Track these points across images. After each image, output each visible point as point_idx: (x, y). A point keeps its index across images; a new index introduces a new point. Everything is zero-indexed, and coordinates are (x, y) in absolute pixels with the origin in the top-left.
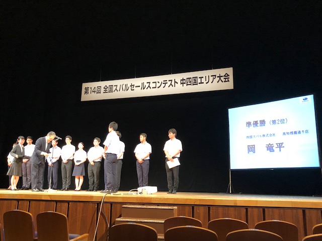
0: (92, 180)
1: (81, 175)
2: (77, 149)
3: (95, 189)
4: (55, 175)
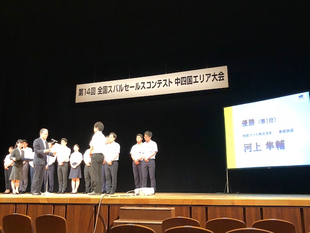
2: (72, 151)
4: (51, 178)
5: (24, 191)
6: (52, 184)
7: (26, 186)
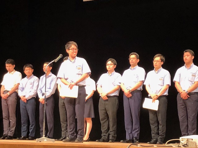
0: (106, 124)
1: (89, 117)
3: (111, 138)
4: (50, 117)
5: (12, 136)
6: (50, 126)
7: (14, 129)
